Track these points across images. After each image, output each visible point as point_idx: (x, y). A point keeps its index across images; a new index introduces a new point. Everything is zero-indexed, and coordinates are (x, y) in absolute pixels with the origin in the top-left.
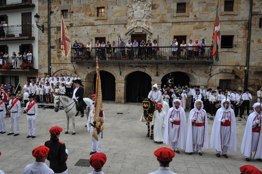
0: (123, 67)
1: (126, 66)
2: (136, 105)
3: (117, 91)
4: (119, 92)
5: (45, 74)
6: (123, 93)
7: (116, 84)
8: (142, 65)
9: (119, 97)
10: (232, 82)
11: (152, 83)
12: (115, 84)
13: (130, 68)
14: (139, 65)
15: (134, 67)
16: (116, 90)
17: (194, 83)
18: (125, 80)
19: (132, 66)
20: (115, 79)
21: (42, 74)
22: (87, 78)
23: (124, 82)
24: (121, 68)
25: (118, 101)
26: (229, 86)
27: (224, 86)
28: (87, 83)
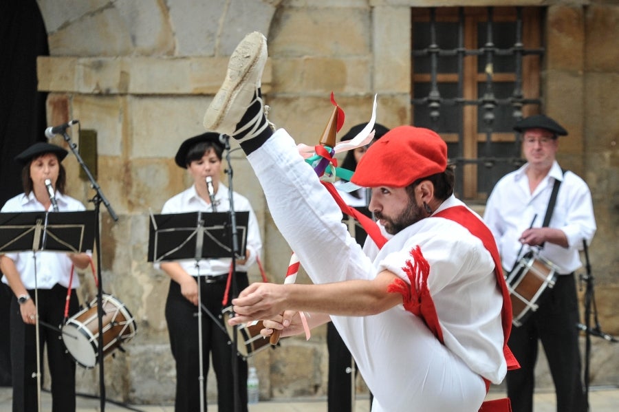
10: (563, 43)
17: (99, 66)
26: (529, 92)
27: (469, 94)
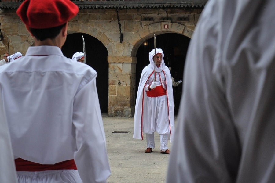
0: (126, 21)
1: (136, 19)
3: (112, 84)
4: (117, 87)
6: (129, 90)
7: (111, 66)
8: (177, 14)
9: (117, 101)
13: (144, 23)
14: (170, 15)
15: (155, 21)
16: (110, 82)
18: (132, 55)
19: (150, 19)
20: (107, 54)
23: (130, 60)
24: (122, 25)
25: (116, 111)
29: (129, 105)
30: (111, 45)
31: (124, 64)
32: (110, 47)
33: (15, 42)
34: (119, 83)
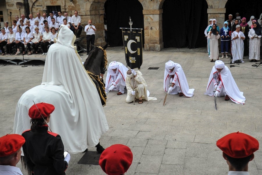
2: (180, 53)
3: (147, 29)
4: (150, 31)
5: (18, 4)
6: (158, 33)
7: (145, 17)
9: (150, 40)
11: (208, 12)
12: (142, 16)
16: (145, 28)
18: (160, 9)
20: (142, 9)
21: (13, 5)
22: (93, 8)
23: (158, 12)
25: (150, 47)
28: (93, 17)
29: (159, 43)
30: (144, 2)
31: (154, 15)
32: (144, 4)
33: (80, 2)
34: (151, 28)
